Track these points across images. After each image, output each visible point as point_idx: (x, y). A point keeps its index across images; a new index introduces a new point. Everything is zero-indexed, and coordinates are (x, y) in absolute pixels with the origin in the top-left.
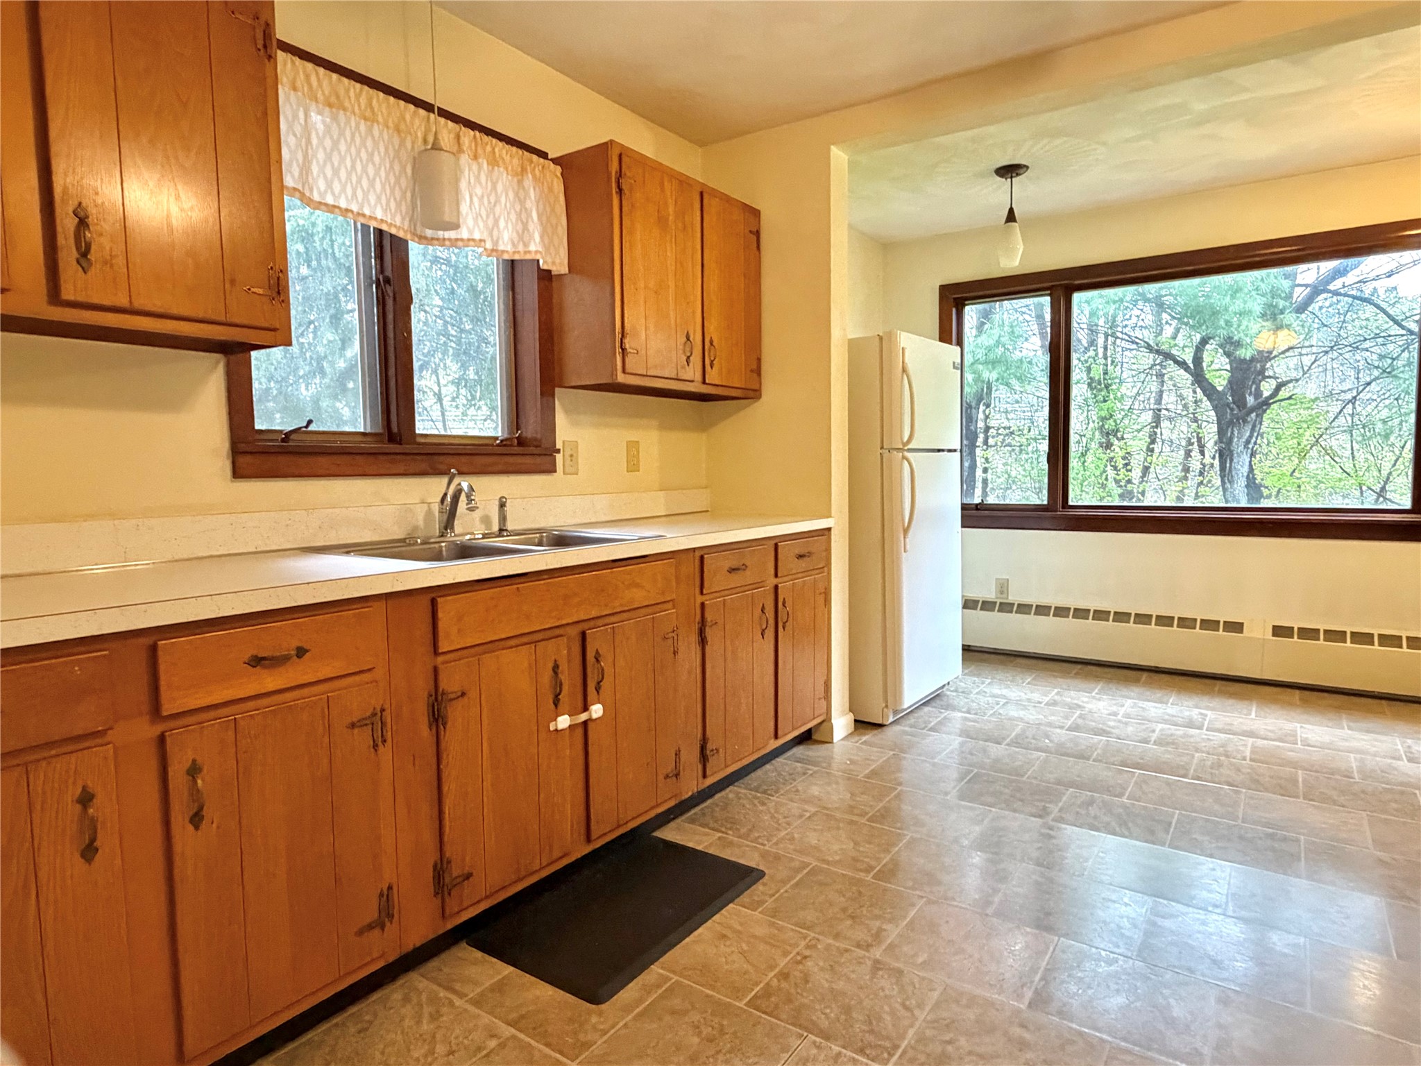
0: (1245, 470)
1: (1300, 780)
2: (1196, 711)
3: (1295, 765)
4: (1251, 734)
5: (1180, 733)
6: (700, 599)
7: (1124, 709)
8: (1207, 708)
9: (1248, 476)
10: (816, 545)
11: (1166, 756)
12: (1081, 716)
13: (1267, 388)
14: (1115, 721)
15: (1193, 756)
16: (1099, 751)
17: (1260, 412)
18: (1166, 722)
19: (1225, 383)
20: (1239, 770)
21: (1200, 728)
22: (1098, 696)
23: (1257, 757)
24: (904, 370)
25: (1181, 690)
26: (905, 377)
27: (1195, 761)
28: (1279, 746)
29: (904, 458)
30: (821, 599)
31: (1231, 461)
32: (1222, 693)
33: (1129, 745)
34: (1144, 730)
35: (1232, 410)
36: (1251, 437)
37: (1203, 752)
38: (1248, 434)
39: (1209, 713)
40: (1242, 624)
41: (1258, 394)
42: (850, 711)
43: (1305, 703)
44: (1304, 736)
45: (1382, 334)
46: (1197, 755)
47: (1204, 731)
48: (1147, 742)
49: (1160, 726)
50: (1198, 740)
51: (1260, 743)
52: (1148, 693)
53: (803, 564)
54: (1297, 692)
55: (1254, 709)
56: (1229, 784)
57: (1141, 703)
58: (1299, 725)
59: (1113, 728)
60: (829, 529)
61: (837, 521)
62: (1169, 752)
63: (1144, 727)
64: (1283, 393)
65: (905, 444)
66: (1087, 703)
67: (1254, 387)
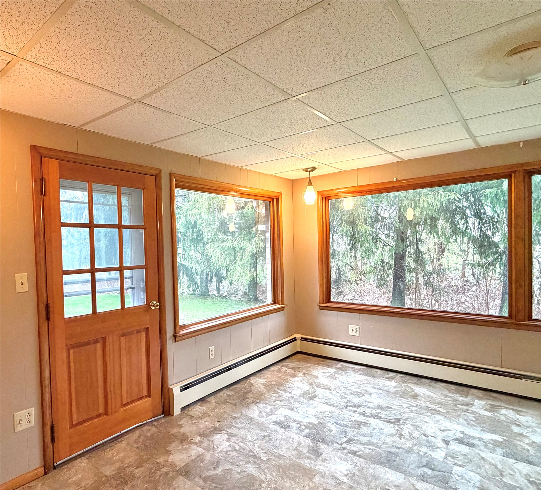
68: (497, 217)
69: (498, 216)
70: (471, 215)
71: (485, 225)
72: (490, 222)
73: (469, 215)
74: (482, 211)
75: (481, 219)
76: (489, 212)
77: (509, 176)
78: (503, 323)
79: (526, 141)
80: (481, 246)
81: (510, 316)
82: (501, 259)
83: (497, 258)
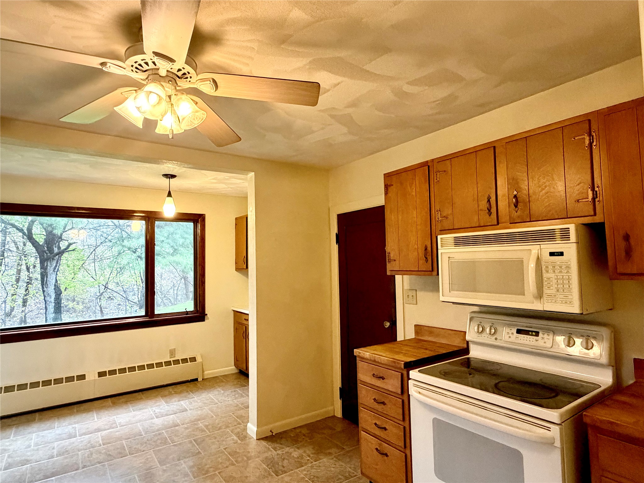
0: (54, 281)
1: (125, 445)
2: (70, 427)
3: (120, 439)
4: (98, 430)
5: (67, 443)
7: (33, 441)
8: (75, 423)
9: (55, 284)
11: (66, 461)
12: (9, 456)
13: (63, 245)
14: (30, 451)
15: (78, 454)
16: (29, 475)
17: (60, 255)
18: (57, 440)
19: (43, 241)
20: (100, 453)
21: (75, 436)
22: (15, 439)
23: (105, 441)
25: (59, 417)
27: (80, 457)
28: (111, 432)
31: (47, 277)
32: (78, 412)
33: (44, 463)
34: (49, 449)
35: (47, 253)
36: (56, 266)
37: (82, 450)
38: (55, 265)
39: (76, 425)
40: (84, 375)
41: (59, 248)
43: (114, 404)
44: (119, 421)
45: (106, 224)
46: (80, 453)
47: (78, 437)
48: (53, 457)
49: (56, 444)
50: (77, 444)
51: (104, 433)
52: (43, 425)
54: (109, 399)
55: (95, 416)
56: (99, 463)
57: (41, 434)
58: (115, 417)
59: (32, 455)
62: (66, 458)
63: (48, 448)
64: (71, 248)
66: (10, 445)
67: (57, 244)
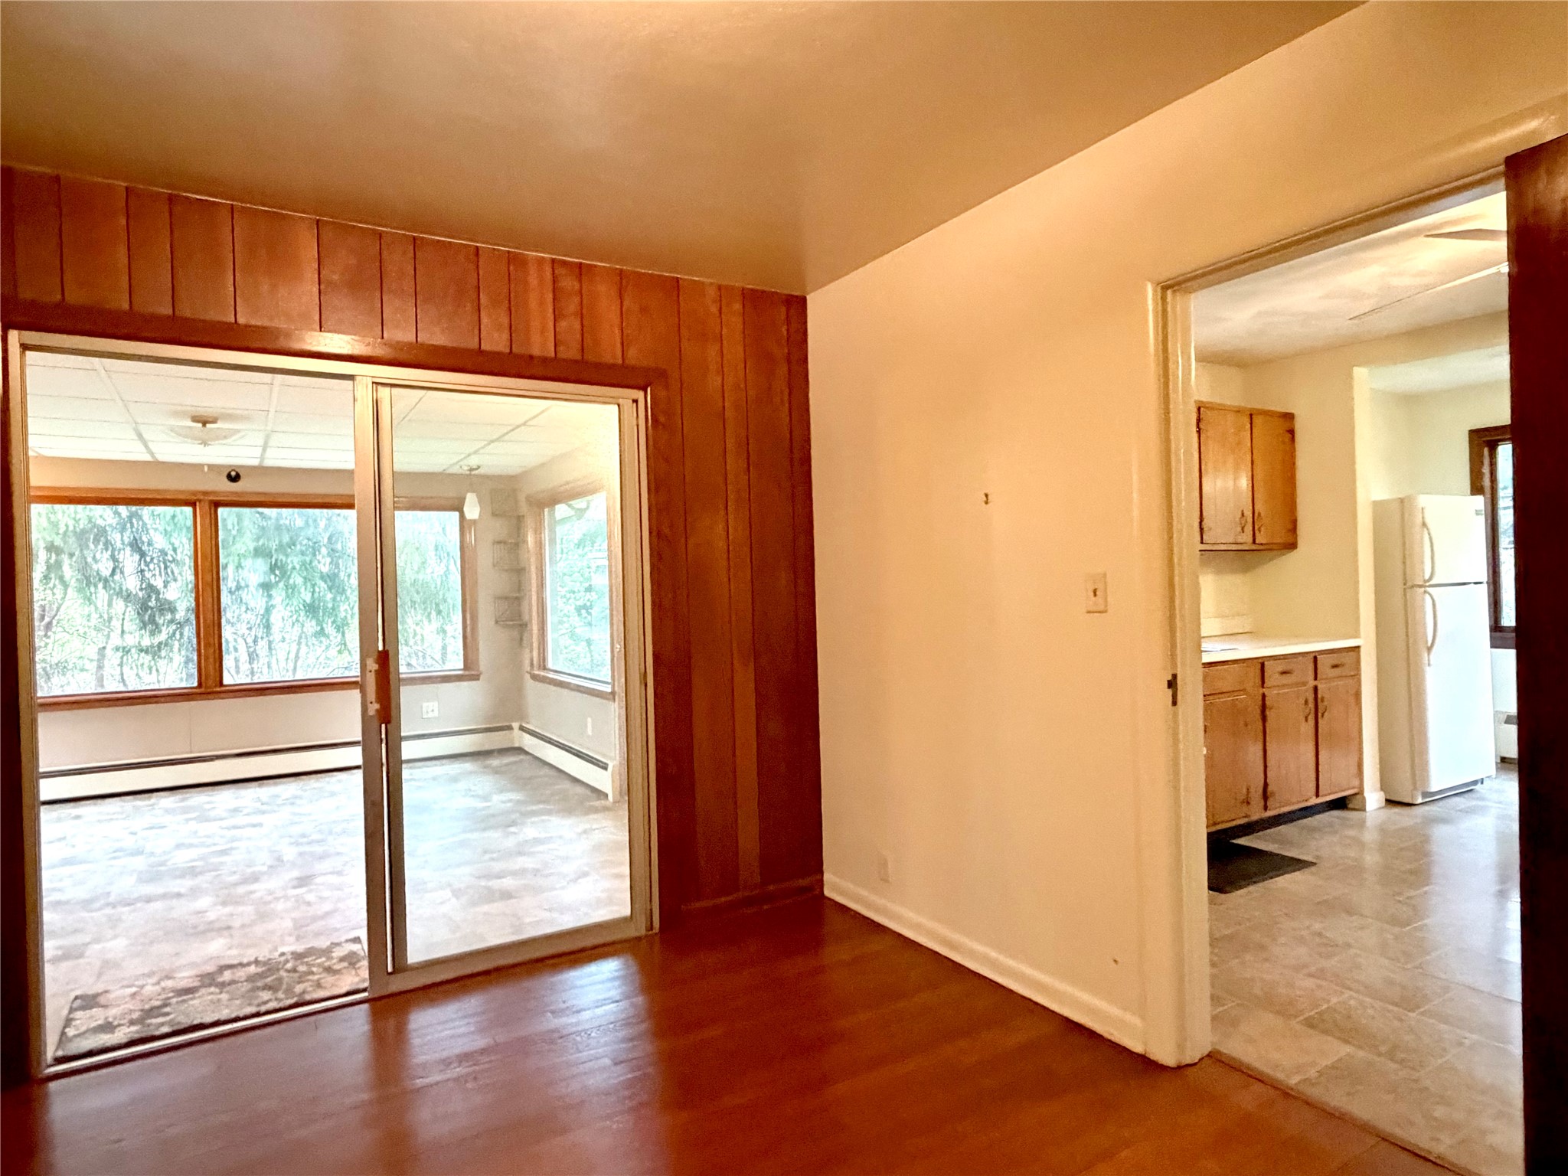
6: (1261, 691)
10: (1347, 659)
24: (1424, 525)
26: (1426, 532)
29: (1425, 592)
30: (1352, 700)
42: (1382, 789)
53: (1337, 671)
60: (1358, 647)
61: (1366, 641)
65: (1425, 581)
68: (172, 553)
69: (175, 550)
70: (123, 544)
71: (151, 566)
72: (160, 561)
73: (119, 545)
74: (145, 539)
75: (143, 555)
76: (160, 542)
77: (193, 504)
78: (192, 694)
79: (213, 465)
80: (144, 607)
81: (200, 685)
82: (181, 634)
83: (174, 634)
